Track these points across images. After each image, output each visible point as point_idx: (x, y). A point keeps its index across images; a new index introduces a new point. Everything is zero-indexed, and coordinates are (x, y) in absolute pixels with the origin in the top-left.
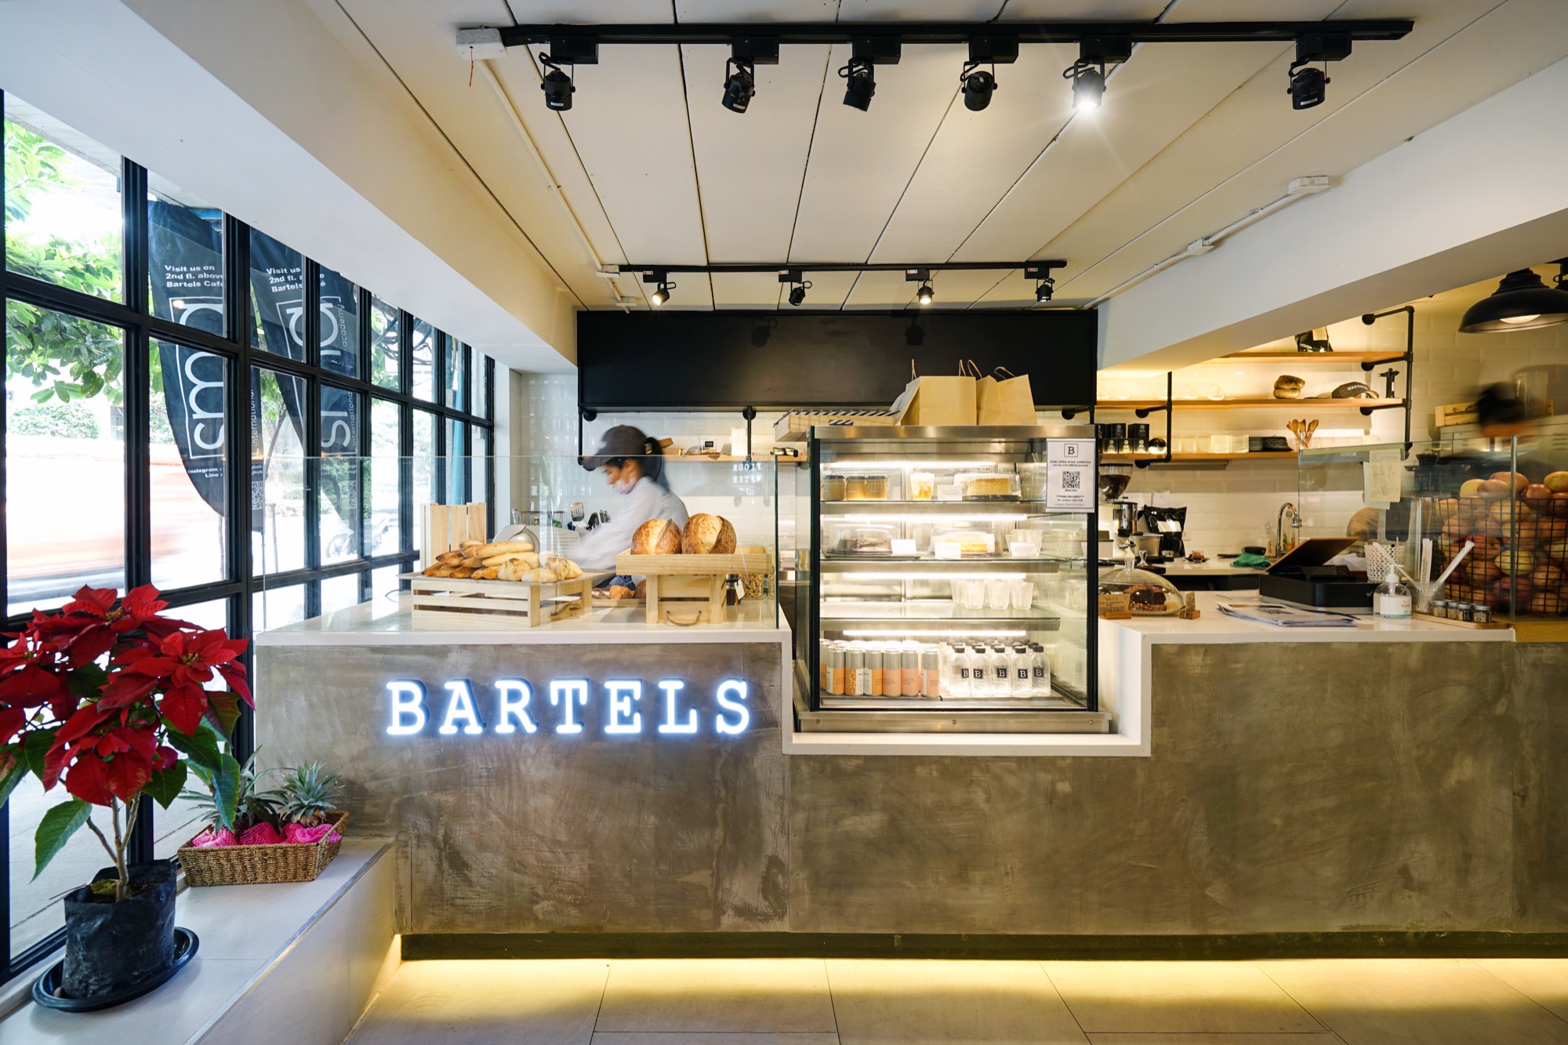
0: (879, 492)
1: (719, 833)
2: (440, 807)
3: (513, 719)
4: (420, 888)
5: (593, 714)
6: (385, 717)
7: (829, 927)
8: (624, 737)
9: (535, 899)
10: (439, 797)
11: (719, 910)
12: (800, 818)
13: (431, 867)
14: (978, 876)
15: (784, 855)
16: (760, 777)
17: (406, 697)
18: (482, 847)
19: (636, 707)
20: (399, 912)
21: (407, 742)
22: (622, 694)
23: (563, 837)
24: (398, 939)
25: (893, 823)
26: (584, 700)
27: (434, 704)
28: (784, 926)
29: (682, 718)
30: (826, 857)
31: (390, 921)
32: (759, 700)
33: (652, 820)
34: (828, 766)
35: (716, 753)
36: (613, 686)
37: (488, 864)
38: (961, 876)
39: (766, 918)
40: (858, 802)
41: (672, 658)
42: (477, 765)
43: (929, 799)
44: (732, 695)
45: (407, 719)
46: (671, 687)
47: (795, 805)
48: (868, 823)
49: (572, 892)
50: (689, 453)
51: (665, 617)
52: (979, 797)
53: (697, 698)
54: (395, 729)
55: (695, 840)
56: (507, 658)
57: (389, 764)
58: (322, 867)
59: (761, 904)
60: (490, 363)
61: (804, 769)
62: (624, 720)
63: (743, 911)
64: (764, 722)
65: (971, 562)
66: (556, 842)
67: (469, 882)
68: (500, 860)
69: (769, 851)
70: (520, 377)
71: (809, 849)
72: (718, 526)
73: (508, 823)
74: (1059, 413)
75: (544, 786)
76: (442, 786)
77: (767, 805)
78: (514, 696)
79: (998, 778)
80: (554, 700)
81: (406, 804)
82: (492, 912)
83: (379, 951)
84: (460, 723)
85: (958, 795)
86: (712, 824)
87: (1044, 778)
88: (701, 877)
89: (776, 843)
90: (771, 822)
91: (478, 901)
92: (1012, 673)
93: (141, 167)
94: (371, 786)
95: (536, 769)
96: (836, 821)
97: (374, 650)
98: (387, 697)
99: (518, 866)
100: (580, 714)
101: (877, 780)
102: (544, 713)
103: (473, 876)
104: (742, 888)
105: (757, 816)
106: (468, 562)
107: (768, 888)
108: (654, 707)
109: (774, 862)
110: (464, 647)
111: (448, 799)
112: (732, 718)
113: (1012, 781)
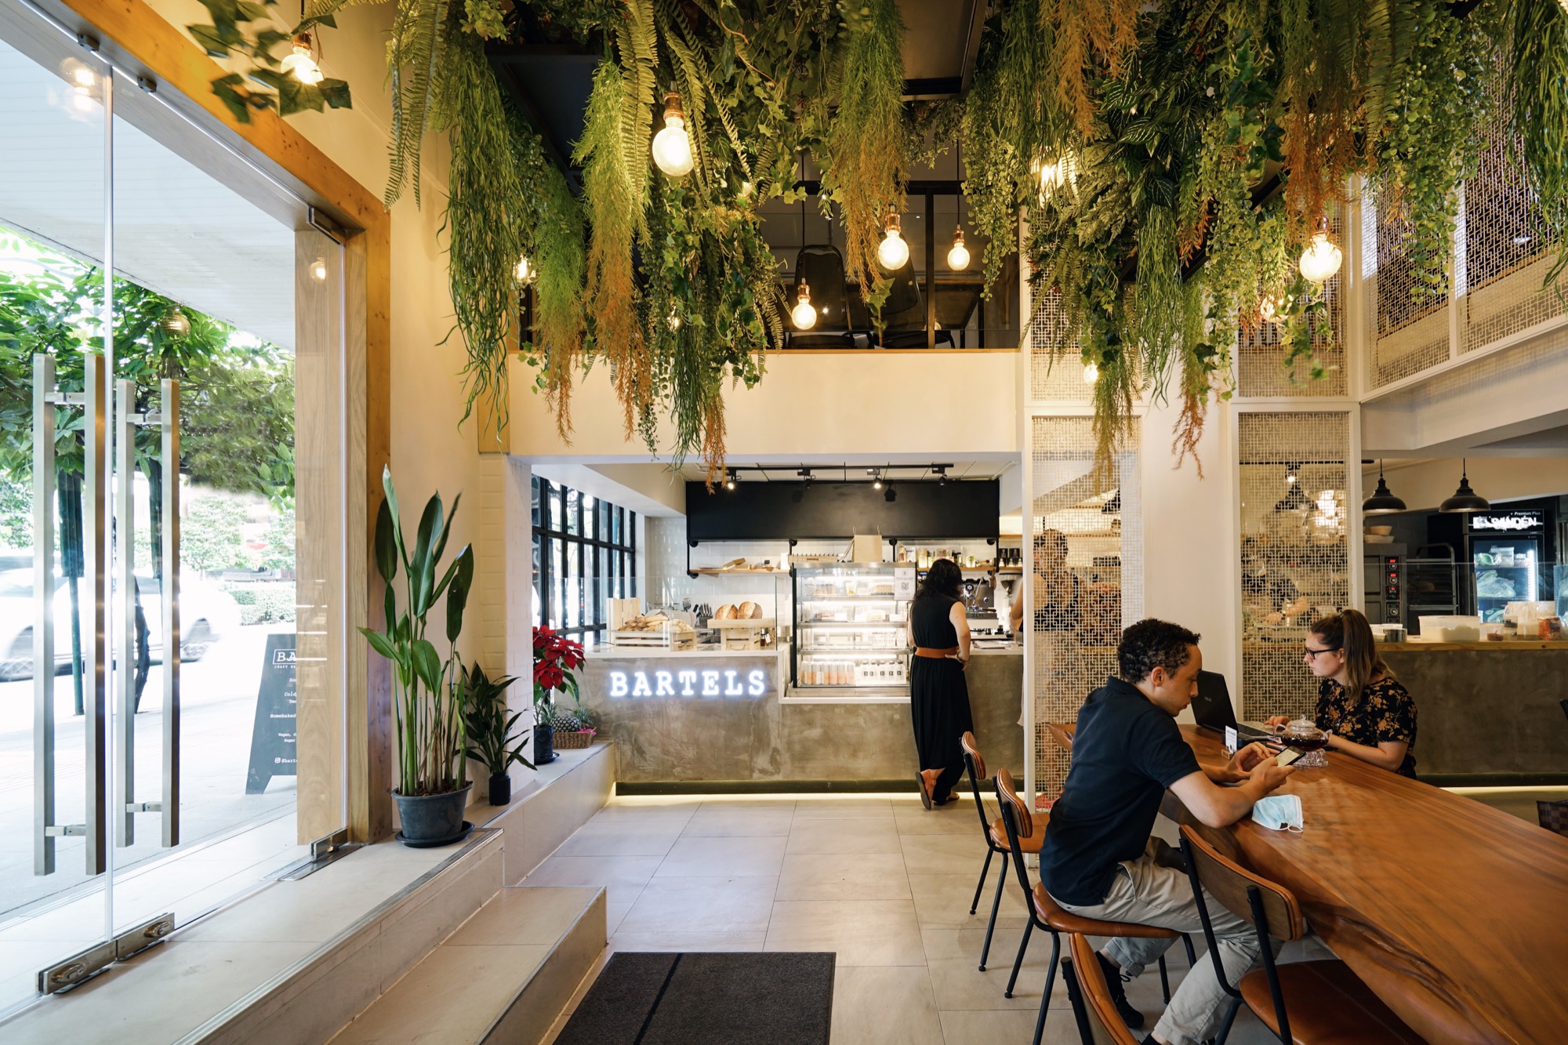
0: (829, 592)
1: (752, 738)
2: (633, 727)
3: (664, 689)
4: (624, 762)
5: (698, 686)
6: (610, 688)
7: (799, 778)
8: (711, 697)
9: (673, 766)
10: (632, 723)
11: (752, 771)
12: (786, 731)
13: (629, 753)
14: (861, 755)
15: (780, 747)
16: (769, 714)
17: (619, 679)
18: (651, 744)
19: (716, 683)
20: (616, 772)
21: (618, 699)
22: (710, 678)
23: (685, 740)
24: (615, 784)
25: (825, 733)
26: (694, 680)
27: (632, 682)
28: (778, 778)
29: (735, 687)
30: (797, 747)
31: (612, 776)
32: (769, 679)
33: (723, 732)
34: (798, 709)
35: (751, 703)
36: (706, 674)
37: (653, 752)
38: (854, 754)
39: (772, 774)
40: (810, 724)
41: (730, 662)
42: (648, 709)
43: (840, 722)
44: (756, 678)
45: (620, 689)
46: (731, 674)
47: (784, 725)
48: (815, 733)
49: (689, 763)
50: (756, 568)
51: (729, 647)
52: (861, 721)
53: (741, 678)
54: (615, 693)
55: (742, 741)
56: (660, 663)
57: (611, 709)
58: (592, 743)
59: (769, 768)
60: (633, 514)
61: (788, 710)
62: (711, 688)
63: (763, 771)
64: (771, 690)
65: (873, 624)
66: (682, 742)
67: (646, 760)
68: (659, 750)
69: (773, 745)
70: (650, 520)
71: (790, 745)
72: (754, 607)
73: (662, 734)
74: (985, 541)
75: (677, 718)
76: (633, 718)
77: (772, 726)
78: (665, 679)
79: (869, 713)
80: (681, 681)
81: (618, 726)
82: (655, 773)
83: (607, 791)
84: (642, 691)
85: (852, 720)
86: (749, 734)
87: (889, 713)
88: (744, 757)
89: (775, 742)
90: (774, 734)
91: (650, 766)
92: (887, 674)
93: (542, 479)
94: (603, 718)
95: (674, 711)
96: (801, 732)
97: (604, 660)
98: (610, 680)
99: (666, 752)
100: (693, 686)
101: (818, 715)
102: (678, 686)
103: (647, 757)
104: (762, 761)
105: (768, 729)
106: (640, 625)
107: (773, 761)
108: (722, 683)
109: (776, 750)
110: (643, 659)
111: (636, 724)
112: (756, 687)
113: (875, 714)
